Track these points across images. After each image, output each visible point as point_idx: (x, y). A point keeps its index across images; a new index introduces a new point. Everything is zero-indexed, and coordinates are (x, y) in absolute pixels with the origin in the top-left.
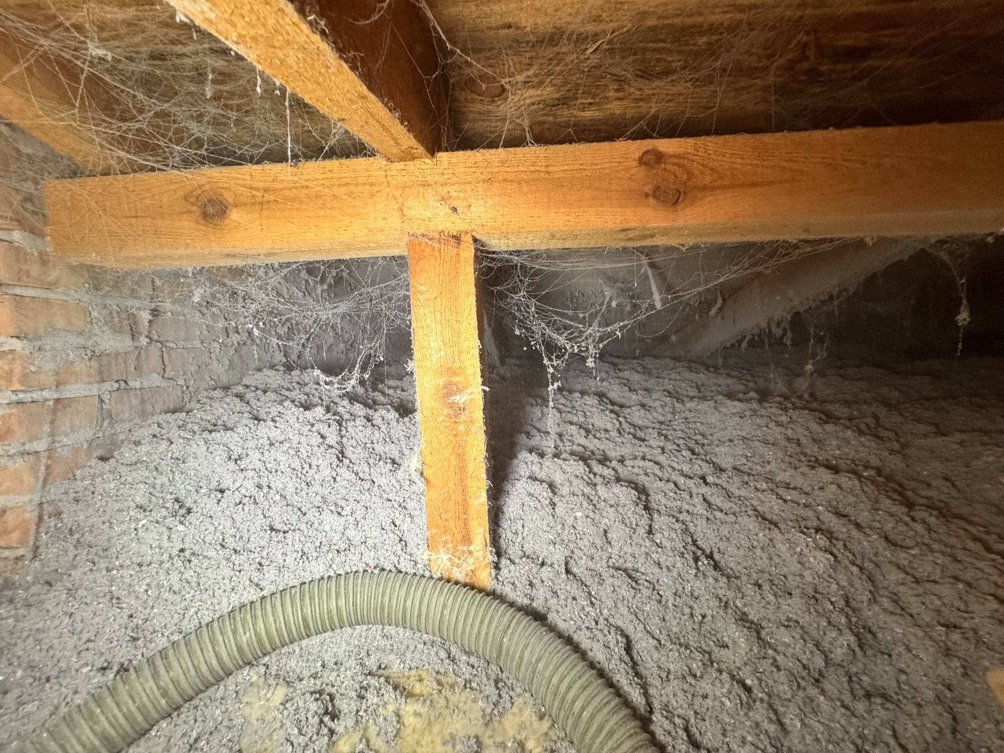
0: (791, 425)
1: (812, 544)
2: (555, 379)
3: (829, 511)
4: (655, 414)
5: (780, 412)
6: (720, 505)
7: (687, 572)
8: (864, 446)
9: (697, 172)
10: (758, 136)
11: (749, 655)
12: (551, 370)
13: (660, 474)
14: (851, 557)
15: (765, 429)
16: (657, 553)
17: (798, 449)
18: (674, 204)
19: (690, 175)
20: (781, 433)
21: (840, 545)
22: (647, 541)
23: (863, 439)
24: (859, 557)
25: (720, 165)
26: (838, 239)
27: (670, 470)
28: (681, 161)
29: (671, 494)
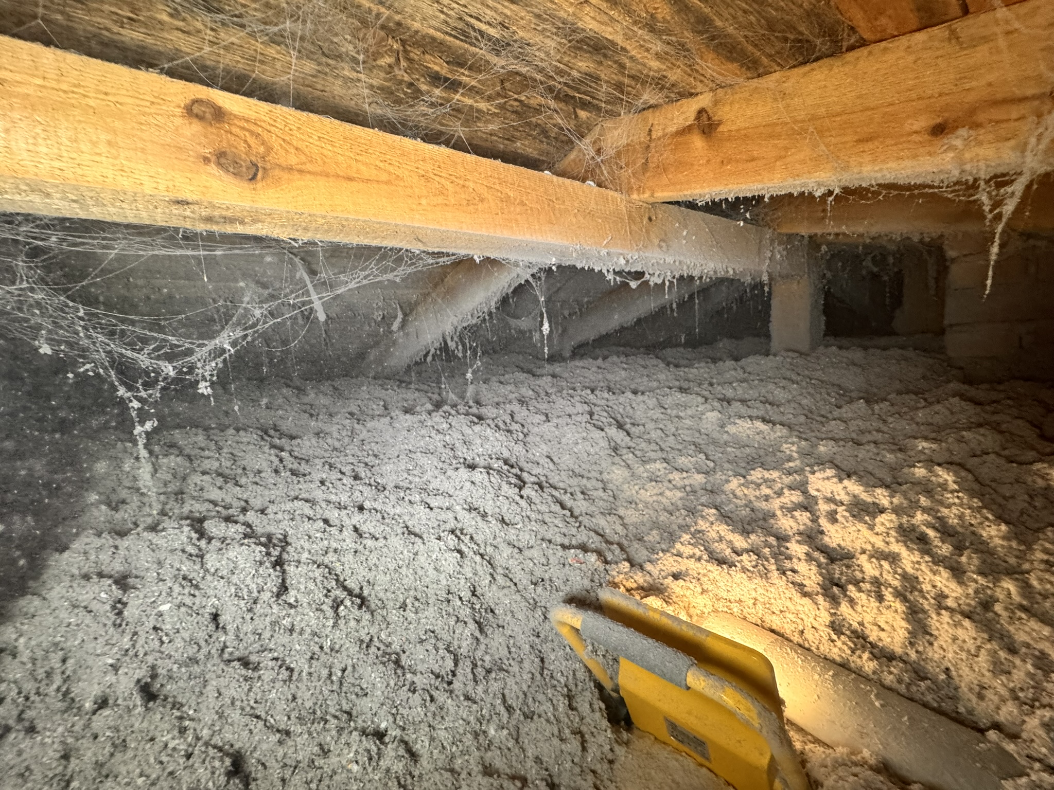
0: (450, 432)
1: (444, 548)
2: (143, 417)
3: (464, 509)
4: (329, 441)
5: (442, 420)
6: (372, 530)
7: (323, 625)
8: (498, 440)
9: (276, 147)
10: (348, 126)
11: (386, 693)
12: (136, 404)
13: (310, 513)
14: (476, 547)
15: (428, 439)
16: (289, 615)
17: (451, 454)
18: (251, 180)
19: (269, 149)
20: (440, 441)
21: (467, 539)
22: (274, 606)
23: (497, 435)
24: (482, 546)
25: (307, 146)
26: (453, 255)
27: (324, 505)
28: (253, 128)
29: (318, 535)
